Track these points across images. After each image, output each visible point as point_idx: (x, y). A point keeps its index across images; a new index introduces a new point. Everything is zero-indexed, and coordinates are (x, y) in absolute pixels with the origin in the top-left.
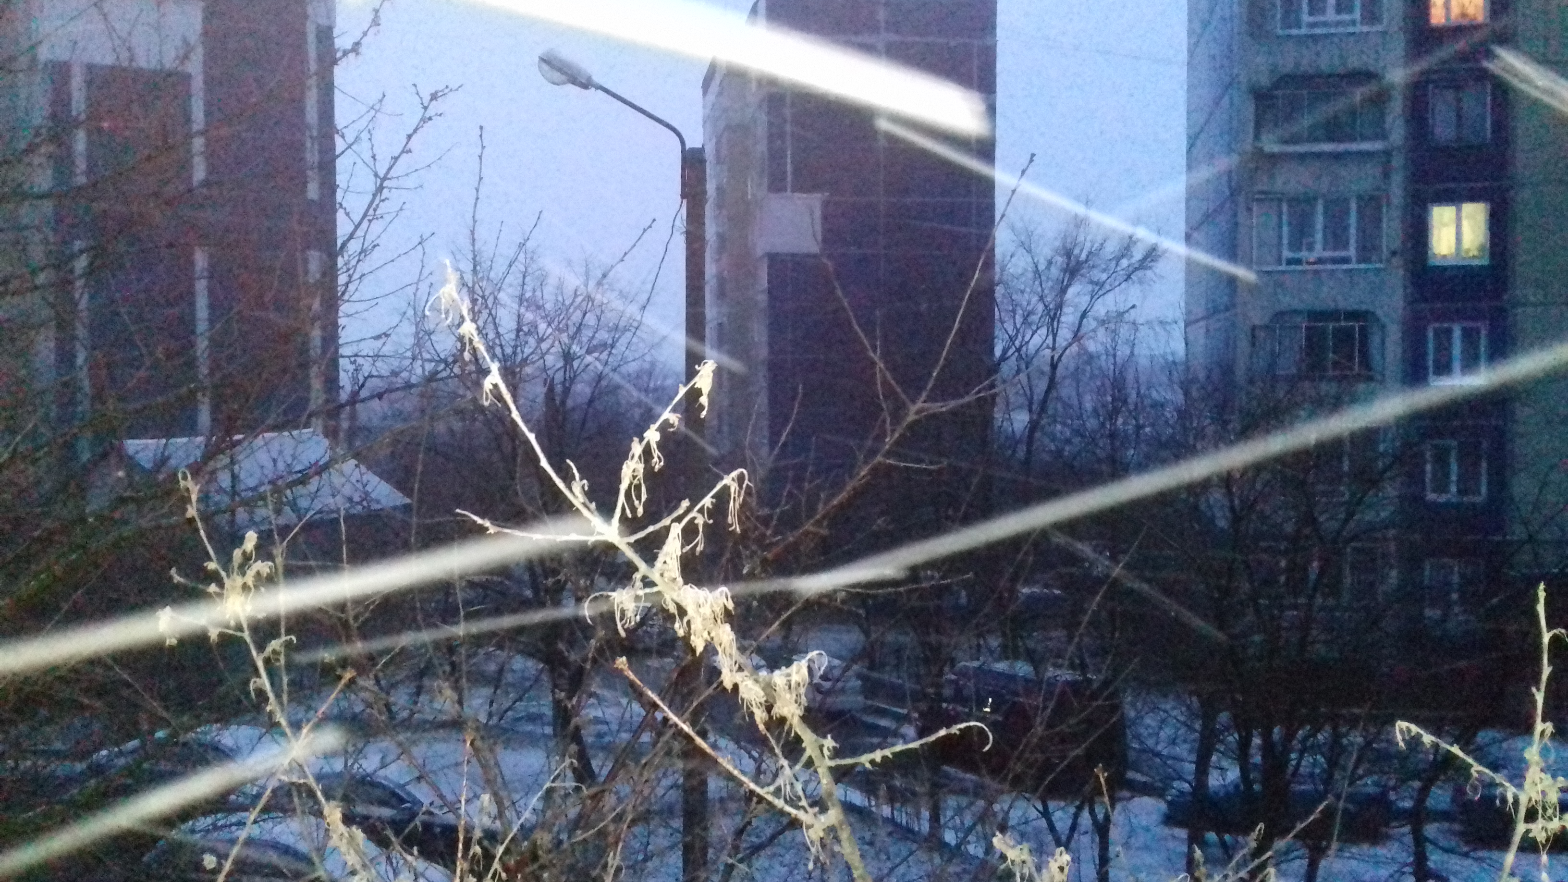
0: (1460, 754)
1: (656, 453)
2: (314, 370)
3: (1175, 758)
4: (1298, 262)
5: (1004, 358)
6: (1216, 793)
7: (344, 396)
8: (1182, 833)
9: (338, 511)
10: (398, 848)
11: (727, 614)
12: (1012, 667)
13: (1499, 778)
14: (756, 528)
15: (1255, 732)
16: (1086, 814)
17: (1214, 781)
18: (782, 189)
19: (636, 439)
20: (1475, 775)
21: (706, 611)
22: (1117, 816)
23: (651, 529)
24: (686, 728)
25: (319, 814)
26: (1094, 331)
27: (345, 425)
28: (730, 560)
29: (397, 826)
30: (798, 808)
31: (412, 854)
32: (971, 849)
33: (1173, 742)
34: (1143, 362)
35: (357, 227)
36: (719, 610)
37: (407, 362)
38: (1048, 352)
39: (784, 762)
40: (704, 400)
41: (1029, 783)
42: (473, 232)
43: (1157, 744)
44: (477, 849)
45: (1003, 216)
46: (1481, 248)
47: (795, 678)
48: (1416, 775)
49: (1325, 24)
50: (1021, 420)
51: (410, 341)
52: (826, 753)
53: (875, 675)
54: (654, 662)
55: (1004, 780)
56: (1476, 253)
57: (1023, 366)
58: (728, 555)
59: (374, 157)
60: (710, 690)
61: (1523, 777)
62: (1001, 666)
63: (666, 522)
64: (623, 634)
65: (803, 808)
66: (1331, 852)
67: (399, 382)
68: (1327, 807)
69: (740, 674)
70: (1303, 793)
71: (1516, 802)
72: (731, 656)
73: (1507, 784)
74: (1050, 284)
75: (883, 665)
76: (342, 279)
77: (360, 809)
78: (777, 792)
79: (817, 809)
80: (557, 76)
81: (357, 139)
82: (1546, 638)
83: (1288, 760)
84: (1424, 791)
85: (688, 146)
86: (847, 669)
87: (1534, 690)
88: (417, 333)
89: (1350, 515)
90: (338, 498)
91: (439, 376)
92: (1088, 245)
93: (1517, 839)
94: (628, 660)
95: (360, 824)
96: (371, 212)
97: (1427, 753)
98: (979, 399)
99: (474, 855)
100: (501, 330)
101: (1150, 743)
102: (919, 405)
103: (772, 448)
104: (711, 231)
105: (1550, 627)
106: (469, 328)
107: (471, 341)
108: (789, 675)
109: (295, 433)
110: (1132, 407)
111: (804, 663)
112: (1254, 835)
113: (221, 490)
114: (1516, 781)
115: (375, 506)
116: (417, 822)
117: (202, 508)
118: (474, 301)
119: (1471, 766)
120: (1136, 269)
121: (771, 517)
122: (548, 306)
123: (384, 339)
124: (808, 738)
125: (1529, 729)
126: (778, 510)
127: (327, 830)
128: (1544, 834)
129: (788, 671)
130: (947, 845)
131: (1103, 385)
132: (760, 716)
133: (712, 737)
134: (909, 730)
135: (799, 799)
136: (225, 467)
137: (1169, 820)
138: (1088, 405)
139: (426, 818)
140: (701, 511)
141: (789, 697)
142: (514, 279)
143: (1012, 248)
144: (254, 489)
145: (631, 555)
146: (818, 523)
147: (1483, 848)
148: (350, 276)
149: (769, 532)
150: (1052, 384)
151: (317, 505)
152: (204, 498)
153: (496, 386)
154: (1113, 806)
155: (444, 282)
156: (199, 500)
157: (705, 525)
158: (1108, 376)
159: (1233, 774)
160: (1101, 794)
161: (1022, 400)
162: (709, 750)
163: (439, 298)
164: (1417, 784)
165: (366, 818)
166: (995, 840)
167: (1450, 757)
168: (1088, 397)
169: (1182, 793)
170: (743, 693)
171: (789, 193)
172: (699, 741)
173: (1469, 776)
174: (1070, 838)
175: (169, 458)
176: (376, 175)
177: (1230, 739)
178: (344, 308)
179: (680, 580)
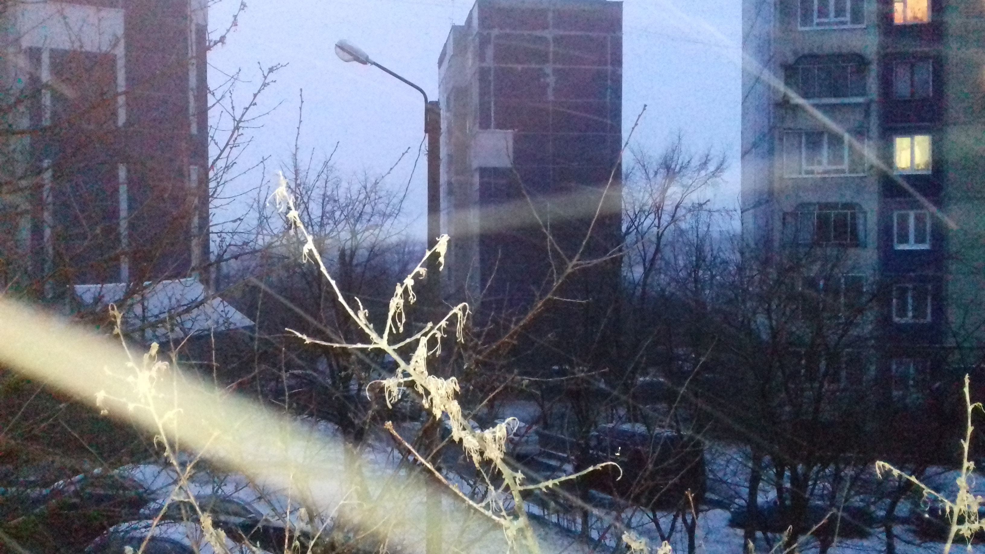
0: (916, 481)
1: (411, 293)
2: (194, 242)
3: (737, 485)
4: (812, 172)
5: (628, 233)
6: (762, 507)
7: (213, 258)
8: (740, 532)
9: (209, 330)
10: (247, 542)
11: (456, 393)
12: (633, 427)
13: (940, 496)
14: (472, 340)
15: (786, 468)
16: (680, 520)
17: (760, 499)
18: (488, 127)
19: (399, 284)
20: (926, 495)
21: (443, 392)
22: (700, 522)
23: (408, 340)
24: (429, 466)
25: (197, 521)
26: (684, 216)
27: (213, 276)
28: (456, 360)
29: (247, 528)
30: (499, 516)
31: (256, 547)
32: (607, 542)
33: (735, 474)
34: (715, 235)
35: (222, 151)
36: (451, 392)
37: (253, 237)
38: (655, 230)
39: (491, 488)
40: (442, 259)
41: (643, 501)
42: (295, 155)
43: (725, 474)
44: (297, 543)
45: (627, 143)
46: (927, 165)
47: (498, 434)
48: (889, 495)
49: (829, 24)
50: (638, 272)
51: (255, 222)
52: (518, 482)
53: (546, 432)
54: (407, 424)
55: (628, 499)
56: (923, 167)
57: (640, 237)
58: (454, 358)
59: (233, 108)
60: (444, 443)
61: (956, 496)
62: (626, 427)
63: (418, 336)
64: (390, 406)
65: (503, 516)
66: (834, 544)
67: (247, 249)
68: (833, 515)
69: (464, 432)
70: (817, 506)
71: (952, 512)
72: (458, 420)
73: (946, 501)
74: (657, 186)
75: (553, 426)
76: (212, 185)
77: (223, 518)
78: (487, 507)
79: (511, 517)
80: (348, 57)
81: (223, 96)
82: (970, 408)
83: (807, 486)
84: (893, 505)
85: (429, 100)
86: (530, 428)
87: (962, 441)
88: (260, 218)
89: (846, 331)
90: (209, 322)
91: (273, 245)
92: (680, 162)
93: (952, 535)
94: (393, 423)
95: (222, 528)
96: (231, 142)
97: (894, 480)
98: (612, 259)
99: (295, 547)
100: (312, 217)
101: (720, 475)
102: (575, 262)
103: (482, 290)
104: (443, 152)
105: (972, 401)
106: (293, 214)
107: (295, 222)
108: (494, 432)
109: (182, 280)
110: (708, 263)
111: (504, 425)
112: (786, 533)
113: (136, 316)
114: (951, 498)
115: (232, 327)
116: (260, 525)
117: (124, 328)
118: (296, 198)
119: (924, 489)
120: (710, 177)
121: (481, 332)
122: (342, 200)
123: (239, 222)
124: (506, 472)
125: (958, 465)
126: (486, 329)
127: (202, 531)
128: (969, 532)
129: (494, 430)
130: (592, 540)
131: (690, 250)
132: (476, 458)
133: (444, 471)
134: (569, 467)
135: (501, 511)
136: (139, 302)
137: (733, 523)
138: (681, 263)
139: (265, 523)
140: (439, 329)
141: (495, 447)
142: (321, 183)
143: (632, 164)
144: (156, 316)
145: (395, 356)
146: (511, 337)
147: (931, 541)
148: (218, 183)
149: (480, 343)
150: (658, 250)
151: (197, 327)
152: (125, 322)
153: (311, 251)
154: (697, 514)
155: (278, 185)
156: (122, 323)
157: (442, 337)
158: (693, 244)
159: (773, 494)
160: (690, 507)
161: (639, 259)
162: (444, 480)
163: (275, 196)
164: (888, 501)
165: (226, 523)
166: (624, 537)
167: (909, 483)
168: (680, 257)
169: (741, 506)
170: (466, 444)
171: (492, 130)
172: (437, 474)
173: (922, 495)
174: (670, 534)
175: (103, 296)
176: (234, 120)
177: (771, 472)
178: (214, 203)
179: (426, 373)
